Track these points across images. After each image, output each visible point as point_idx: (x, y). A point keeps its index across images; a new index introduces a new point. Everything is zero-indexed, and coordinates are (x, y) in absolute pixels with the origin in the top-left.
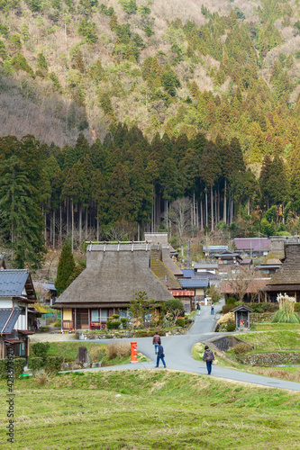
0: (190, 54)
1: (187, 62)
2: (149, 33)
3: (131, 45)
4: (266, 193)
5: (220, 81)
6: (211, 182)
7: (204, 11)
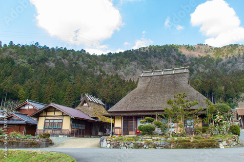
0: (196, 63)
1: (196, 66)
2: (185, 60)
3: (180, 63)
4: (226, 95)
5: (206, 69)
6: (207, 92)
7: (199, 55)
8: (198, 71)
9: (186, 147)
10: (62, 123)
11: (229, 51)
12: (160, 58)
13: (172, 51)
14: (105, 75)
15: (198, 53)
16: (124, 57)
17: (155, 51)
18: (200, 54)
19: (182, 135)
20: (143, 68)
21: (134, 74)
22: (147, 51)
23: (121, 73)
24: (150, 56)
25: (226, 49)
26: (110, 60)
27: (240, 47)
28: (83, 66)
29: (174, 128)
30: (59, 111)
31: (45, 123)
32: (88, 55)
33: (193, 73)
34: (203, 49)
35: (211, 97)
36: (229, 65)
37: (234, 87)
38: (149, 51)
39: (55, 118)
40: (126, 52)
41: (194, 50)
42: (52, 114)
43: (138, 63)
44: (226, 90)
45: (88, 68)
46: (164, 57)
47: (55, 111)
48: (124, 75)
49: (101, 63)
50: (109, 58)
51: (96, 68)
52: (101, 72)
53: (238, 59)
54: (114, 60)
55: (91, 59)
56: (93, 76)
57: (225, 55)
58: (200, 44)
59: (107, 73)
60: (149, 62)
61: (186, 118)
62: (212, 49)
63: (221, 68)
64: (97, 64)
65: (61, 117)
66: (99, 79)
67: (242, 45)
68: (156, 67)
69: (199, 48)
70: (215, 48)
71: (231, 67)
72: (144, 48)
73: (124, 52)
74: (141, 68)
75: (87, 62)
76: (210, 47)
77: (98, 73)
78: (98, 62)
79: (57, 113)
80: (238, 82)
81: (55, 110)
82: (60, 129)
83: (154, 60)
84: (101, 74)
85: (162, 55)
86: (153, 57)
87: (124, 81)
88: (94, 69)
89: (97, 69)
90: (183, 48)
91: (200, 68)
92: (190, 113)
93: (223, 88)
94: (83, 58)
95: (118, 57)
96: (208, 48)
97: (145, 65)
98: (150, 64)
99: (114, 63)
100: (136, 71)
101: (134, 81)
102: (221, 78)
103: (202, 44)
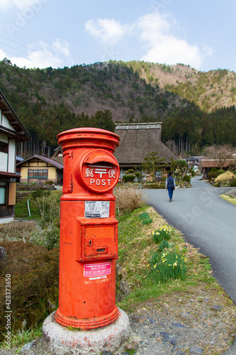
1: (171, 97)
2: (157, 87)
3: (151, 91)
4: (204, 140)
7: (177, 82)
8: (174, 105)
9: (155, 188)
10: (47, 173)
11: (215, 78)
12: (124, 82)
13: (141, 72)
14: (45, 104)
15: (176, 78)
16: (72, 77)
17: (117, 71)
18: (178, 79)
19: (153, 182)
20: (99, 96)
21: (87, 105)
22: (105, 68)
23: (68, 101)
24: (109, 78)
25: (212, 75)
26: (51, 79)
27: (229, 74)
28: (9, 87)
29: (147, 178)
30: (44, 162)
31: (29, 173)
32: (16, 69)
33: (166, 107)
34: (183, 72)
35: (185, 142)
36: (213, 99)
37: (213, 130)
38: (108, 70)
39: (39, 168)
40: (75, 68)
41: (171, 72)
42: (36, 164)
43: (92, 88)
44: (203, 134)
45: (18, 90)
46: (130, 80)
47: (38, 162)
48: (73, 106)
49: (37, 83)
50: (49, 76)
51: (30, 93)
52: (39, 98)
53: (224, 92)
54: (57, 80)
55: (21, 76)
56: (26, 104)
57: (210, 84)
58: (180, 65)
59: (47, 101)
60: (108, 87)
61: (156, 170)
62: (195, 73)
63: (203, 102)
64: (31, 86)
65: (46, 168)
66: (37, 109)
67: (233, 72)
68: (118, 95)
69: (178, 69)
70: (199, 72)
71: (215, 102)
72: (101, 64)
73: (72, 67)
74: (97, 96)
75: (14, 80)
76: (193, 69)
77: (35, 100)
78: (32, 82)
79: (40, 164)
80: (219, 123)
81: (38, 160)
82: (46, 179)
83: (116, 84)
84: (39, 101)
85: (127, 78)
86: (114, 79)
87: (74, 115)
88: (28, 94)
89: (32, 94)
90: (156, 68)
91: (177, 101)
92: (160, 166)
93: (200, 131)
94: (8, 74)
95: (62, 75)
96: (190, 70)
97: (103, 90)
98: (110, 90)
99: (56, 86)
100: (89, 100)
101: (87, 116)
102: (200, 117)
103: (183, 65)
